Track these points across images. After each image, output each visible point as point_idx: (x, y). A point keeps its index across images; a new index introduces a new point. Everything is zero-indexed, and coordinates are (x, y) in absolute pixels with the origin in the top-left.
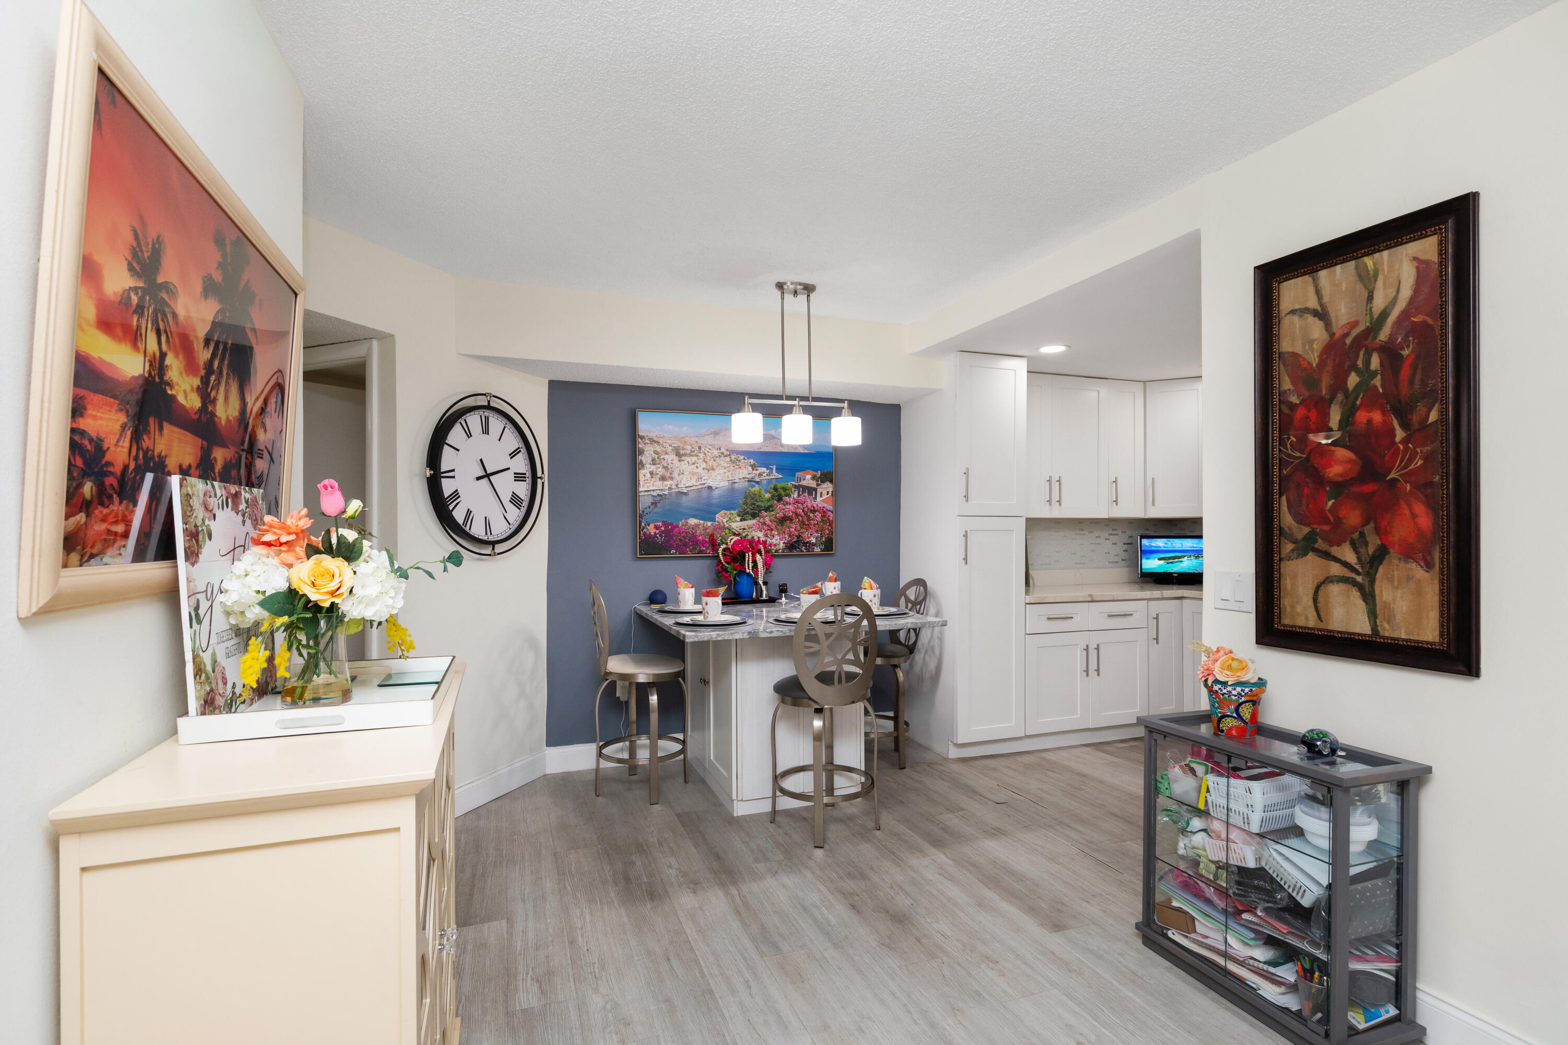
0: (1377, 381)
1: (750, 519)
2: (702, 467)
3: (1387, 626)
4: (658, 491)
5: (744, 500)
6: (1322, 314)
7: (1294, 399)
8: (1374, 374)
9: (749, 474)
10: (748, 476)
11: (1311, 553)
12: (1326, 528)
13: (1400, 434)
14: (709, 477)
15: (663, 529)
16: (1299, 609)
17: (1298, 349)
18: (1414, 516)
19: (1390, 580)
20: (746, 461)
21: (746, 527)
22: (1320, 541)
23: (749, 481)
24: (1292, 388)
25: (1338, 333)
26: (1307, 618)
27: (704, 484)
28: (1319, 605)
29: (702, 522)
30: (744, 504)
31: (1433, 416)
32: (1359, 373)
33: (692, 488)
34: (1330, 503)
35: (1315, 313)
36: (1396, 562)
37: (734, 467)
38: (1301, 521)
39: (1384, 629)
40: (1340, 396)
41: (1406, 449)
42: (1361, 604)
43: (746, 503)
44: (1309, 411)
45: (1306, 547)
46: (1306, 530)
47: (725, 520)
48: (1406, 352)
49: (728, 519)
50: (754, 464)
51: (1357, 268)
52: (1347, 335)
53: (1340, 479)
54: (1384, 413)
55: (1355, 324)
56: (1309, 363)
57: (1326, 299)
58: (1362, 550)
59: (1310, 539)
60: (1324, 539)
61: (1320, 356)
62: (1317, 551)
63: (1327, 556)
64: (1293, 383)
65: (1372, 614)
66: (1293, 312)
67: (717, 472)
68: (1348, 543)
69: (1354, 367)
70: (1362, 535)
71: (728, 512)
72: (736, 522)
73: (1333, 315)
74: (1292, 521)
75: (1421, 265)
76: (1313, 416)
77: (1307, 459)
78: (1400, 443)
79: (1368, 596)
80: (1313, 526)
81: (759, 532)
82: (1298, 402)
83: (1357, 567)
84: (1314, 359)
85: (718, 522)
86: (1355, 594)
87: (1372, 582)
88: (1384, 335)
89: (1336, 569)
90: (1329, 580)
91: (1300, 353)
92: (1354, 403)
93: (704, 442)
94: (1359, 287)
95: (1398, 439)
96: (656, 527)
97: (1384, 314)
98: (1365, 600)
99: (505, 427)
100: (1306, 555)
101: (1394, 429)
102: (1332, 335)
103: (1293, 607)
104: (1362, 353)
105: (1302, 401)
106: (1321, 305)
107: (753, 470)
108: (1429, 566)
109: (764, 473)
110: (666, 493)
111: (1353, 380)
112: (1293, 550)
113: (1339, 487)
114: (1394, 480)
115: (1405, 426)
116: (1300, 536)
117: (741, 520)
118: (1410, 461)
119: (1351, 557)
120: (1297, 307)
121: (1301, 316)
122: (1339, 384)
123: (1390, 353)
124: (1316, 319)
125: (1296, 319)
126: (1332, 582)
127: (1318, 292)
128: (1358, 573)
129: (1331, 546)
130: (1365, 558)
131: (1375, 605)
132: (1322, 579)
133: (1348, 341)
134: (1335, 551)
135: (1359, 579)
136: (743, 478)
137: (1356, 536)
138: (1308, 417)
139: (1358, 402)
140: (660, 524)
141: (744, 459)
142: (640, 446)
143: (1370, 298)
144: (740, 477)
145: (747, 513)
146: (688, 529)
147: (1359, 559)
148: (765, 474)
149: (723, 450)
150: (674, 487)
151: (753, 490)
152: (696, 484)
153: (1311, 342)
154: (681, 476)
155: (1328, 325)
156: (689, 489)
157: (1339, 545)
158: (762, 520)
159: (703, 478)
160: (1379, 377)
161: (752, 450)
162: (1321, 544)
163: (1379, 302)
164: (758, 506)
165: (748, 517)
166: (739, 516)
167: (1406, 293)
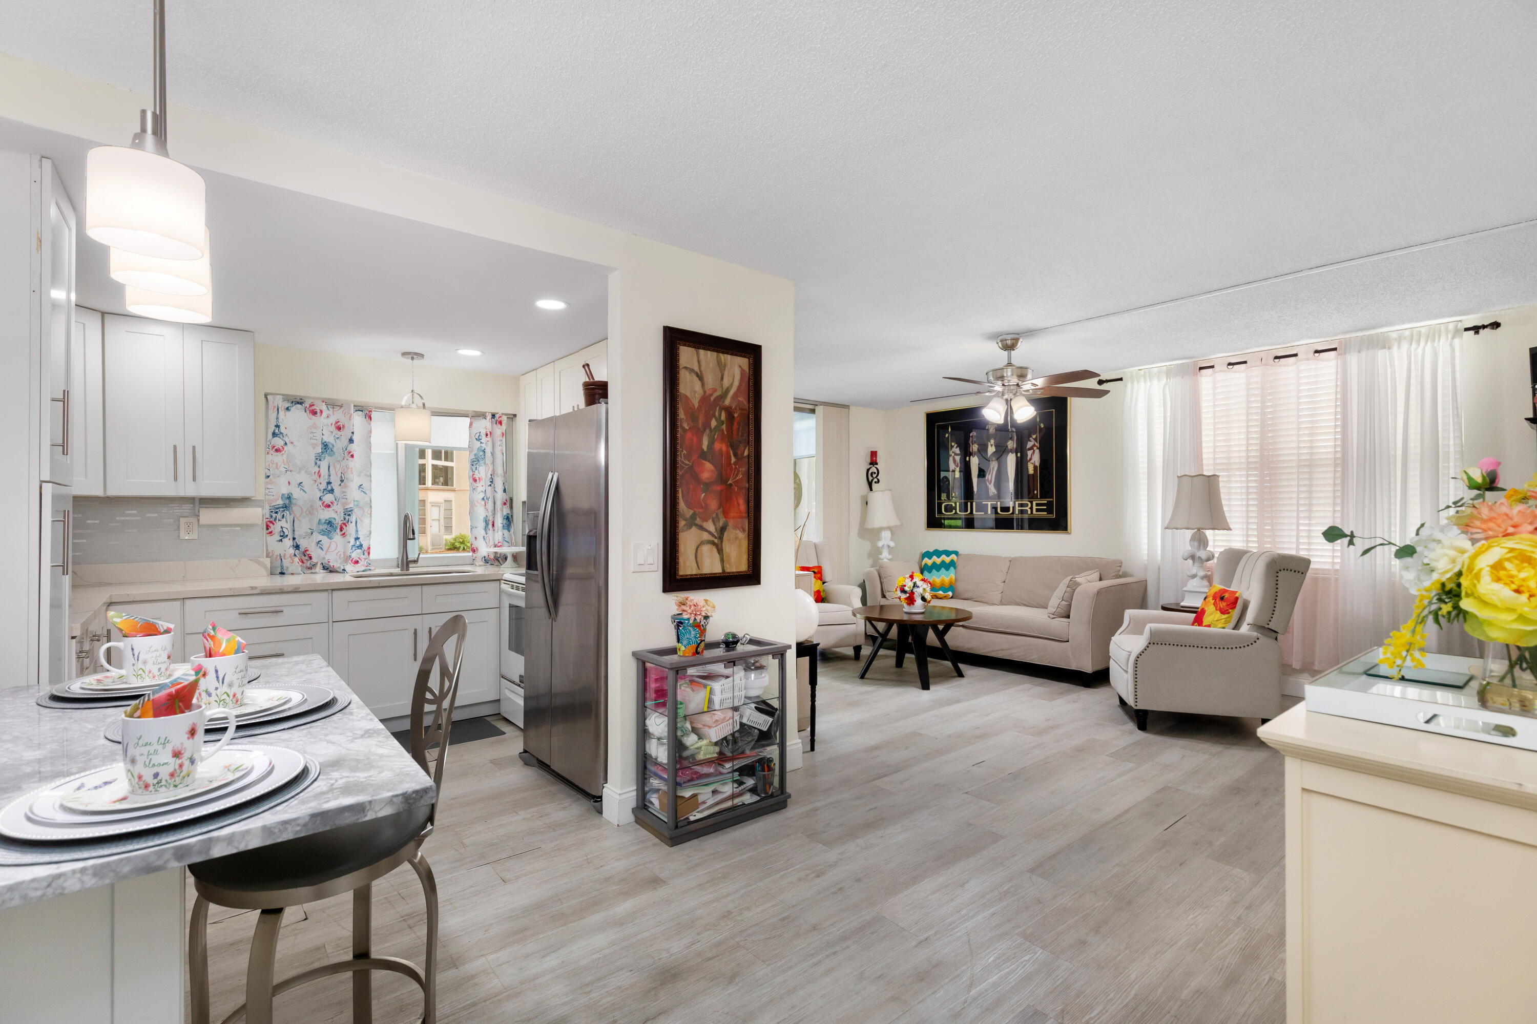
0: (724, 427)
3: (728, 566)
6: (700, 377)
7: (686, 426)
8: (723, 423)
11: (694, 527)
12: (701, 511)
13: (733, 460)
16: (688, 563)
17: (688, 394)
18: (739, 504)
19: (729, 540)
22: (698, 519)
24: (685, 418)
25: (708, 393)
26: (692, 570)
28: (698, 559)
31: (746, 453)
32: (717, 420)
34: (703, 495)
35: (697, 375)
36: (731, 530)
38: (689, 506)
39: (727, 568)
40: (708, 431)
41: (736, 468)
42: (717, 555)
44: (693, 436)
45: (691, 523)
46: (691, 512)
48: (736, 415)
51: (717, 358)
52: (711, 395)
53: (707, 481)
54: (727, 446)
55: (715, 390)
56: (693, 405)
57: (702, 369)
58: (717, 524)
59: (693, 517)
60: (701, 518)
61: (699, 403)
62: (696, 525)
63: (701, 528)
64: (685, 415)
65: (722, 560)
66: (685, 368)
68: (711, 520)
69: (714, 416)
70: (717, 515)
73: (705, 379)
74: (685, 507)
75: (742, 371)
76: (695, 439)
77: (692, 467)
78: (734, 464)
79: (720, 551)
80: (695, 509)
82: (687, 428)
83: (715, 534)
84: (696, 406)
86: (715, 550)
87: (722, 542)
88: (727, 402)
89: (706, 536)
90: (702, 543)
91: (689, 396)
92: (714, 436)
94: (718, 369)
95: (732, 462)
97: (728, 390)
98: (719, 553)
100: (691, 528)
101: (731, 456)
102: (705, 392)
103: (684, 562)
104: (718, 408)
105: (690, 428)
106: (700, 371)
108: (744, 531)
111: (714, 423)
112: (685, 525)
113: (707, 486)
114: (731, 485)
115: (735, 455)
116: (688, 516)
118: (737, 475)
119: (712, 528)
120: (688, 366)
121: (690, 373)
122: (707, 425)
123: (729, 411)
124: (697, 378)
125: (687, 373)
126: (704, 544)
127: (699, 362)
128: (716, 538)
129: (703, 522)
130: (719, 528)
131: (723, 555)
132: (699, 543)
133: (712, 399)
134: (705, 525)
135: (716, 541)
137: (714, 515)
138: (692, 439)
139: (716, 437)
143: (722, 379)
147: (716, 529)
153: (695, 392)
155: (703, 385)
157: (707, 521)
160: (725, 425)
162: (698, 521)
163: (726, 383)
167: (736, 383)
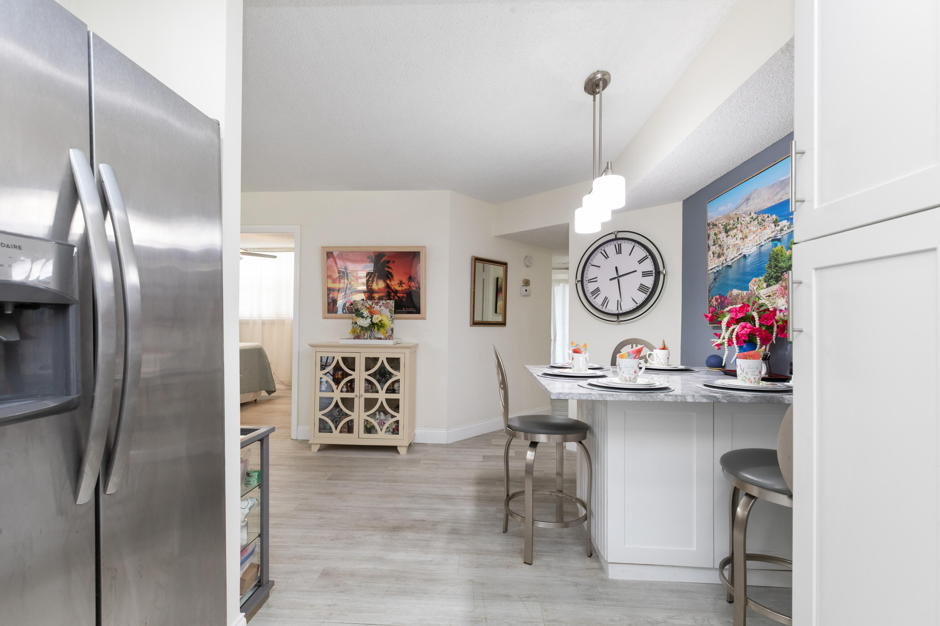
1: (774, 284)
2: (740, 237)
4: (717, 268)
5: (768, 263)
9: (772, 232)
10: (771, 236)
14: (744, 245)
15: (719, 301)
20: (770, 219)
21: (771, 294)
23: (773, 240)
27: (741, 254)
29: (740, 292)
30: (768, 268)
33: (734, 260)
37: (760, 229)
43: (770, 267)
47: (755, 288)
49: (757, 286)
50: (776, 220)
67: (749, 239)
71: (757, 279)
72: (763, 288)
81: (782, 298)
85: (751, 291)
93: (740, 212)
96: (716, 300)
99: (634, 246)
107: (775, 226)
109: (785, 226)
110: (720, 268)
117: (767, 287)
136: (768, 239)
140: (718, 296)
141: (768, 217)
142: (708, 232)
144: (765, 239)
145: (772, 277)
146: (732, 300)
148: (786, 228)
149: (753, 214)
150: (724, 262)
151: (775, 249)
152: (736, 255)
154: (728, 250)
156: (732, 261)
158: (784, 284)
159: (741, 248)
161: (774, 204)
164: (780, 268)
165: (772, 281)
166: (765, 282)
